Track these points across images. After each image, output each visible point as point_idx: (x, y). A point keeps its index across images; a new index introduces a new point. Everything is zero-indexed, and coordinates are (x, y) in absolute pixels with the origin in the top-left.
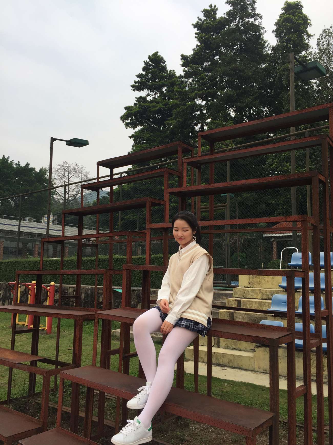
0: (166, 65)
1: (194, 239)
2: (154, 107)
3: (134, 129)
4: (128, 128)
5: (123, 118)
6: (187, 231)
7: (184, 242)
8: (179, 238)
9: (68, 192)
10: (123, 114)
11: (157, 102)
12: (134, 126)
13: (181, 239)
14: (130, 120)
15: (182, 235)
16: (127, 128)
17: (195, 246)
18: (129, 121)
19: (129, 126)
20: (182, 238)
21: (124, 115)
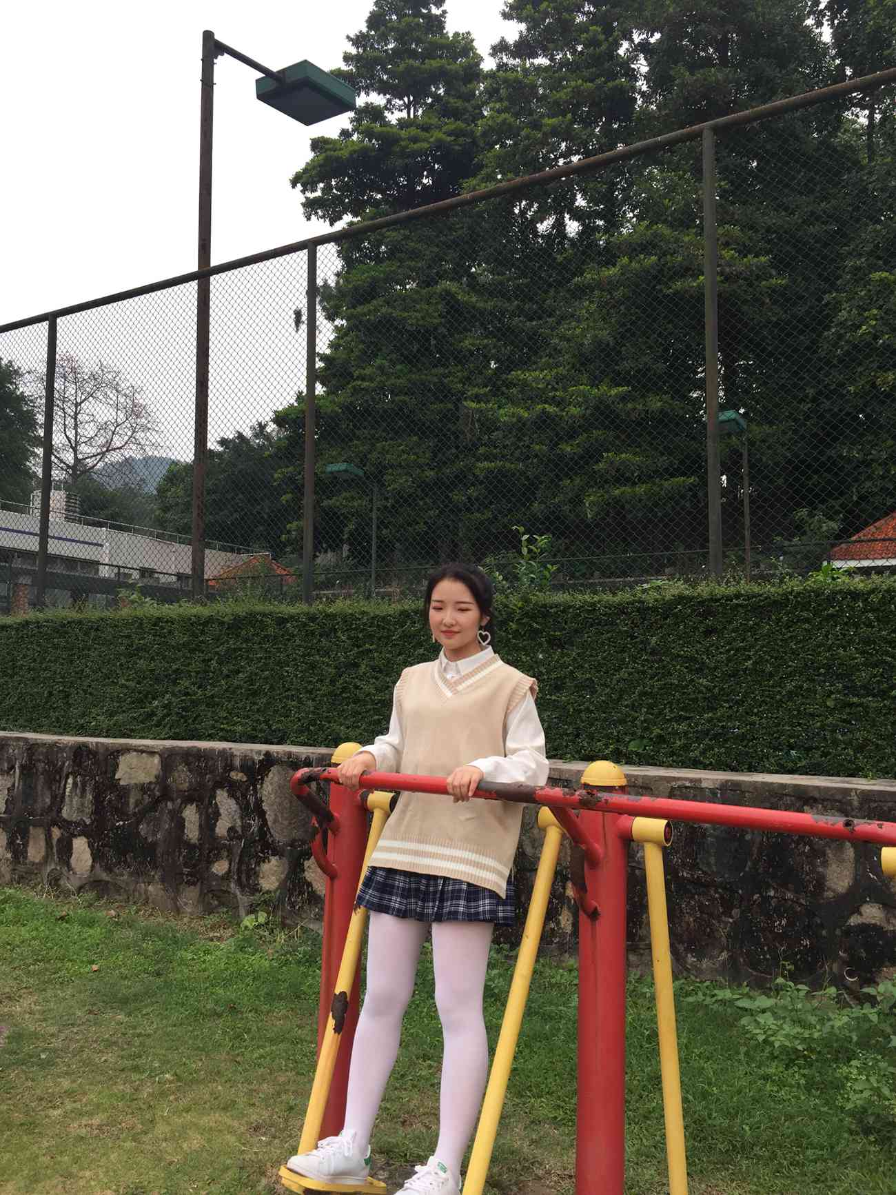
0: (444, 12)
1: (484, 638)
2: (415, 140)
3: (332, 225)
4: (313, 217)
5: (303, 179)
6: (467, 610)
7: (455, 642)
8: (444, 629)
9: (76, 445)
10: (303, 166)
11: (426, 128)
12: (334, 211)
13: (449, 632)
14: (323, 190)
15: (454, 623)
16: (309, 219)
17: (490, 662)
18: (318, 193)
19: (316, 213)
20: (455, 629)
21: (305, 170)
